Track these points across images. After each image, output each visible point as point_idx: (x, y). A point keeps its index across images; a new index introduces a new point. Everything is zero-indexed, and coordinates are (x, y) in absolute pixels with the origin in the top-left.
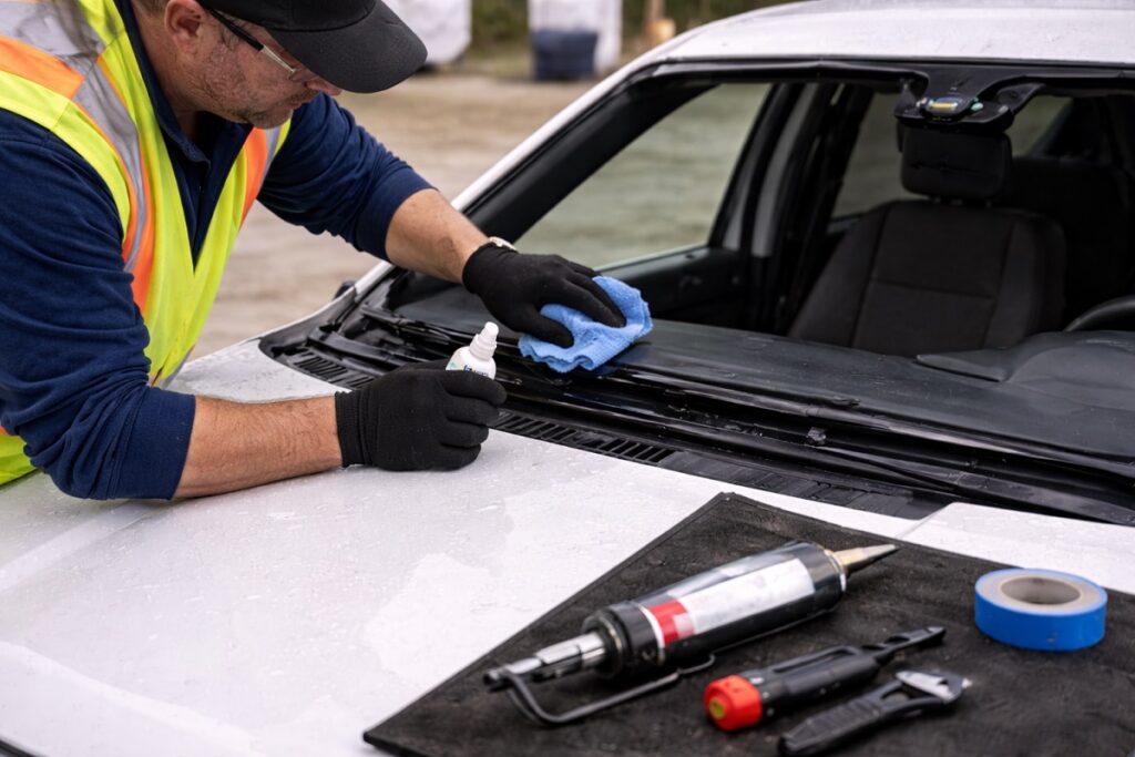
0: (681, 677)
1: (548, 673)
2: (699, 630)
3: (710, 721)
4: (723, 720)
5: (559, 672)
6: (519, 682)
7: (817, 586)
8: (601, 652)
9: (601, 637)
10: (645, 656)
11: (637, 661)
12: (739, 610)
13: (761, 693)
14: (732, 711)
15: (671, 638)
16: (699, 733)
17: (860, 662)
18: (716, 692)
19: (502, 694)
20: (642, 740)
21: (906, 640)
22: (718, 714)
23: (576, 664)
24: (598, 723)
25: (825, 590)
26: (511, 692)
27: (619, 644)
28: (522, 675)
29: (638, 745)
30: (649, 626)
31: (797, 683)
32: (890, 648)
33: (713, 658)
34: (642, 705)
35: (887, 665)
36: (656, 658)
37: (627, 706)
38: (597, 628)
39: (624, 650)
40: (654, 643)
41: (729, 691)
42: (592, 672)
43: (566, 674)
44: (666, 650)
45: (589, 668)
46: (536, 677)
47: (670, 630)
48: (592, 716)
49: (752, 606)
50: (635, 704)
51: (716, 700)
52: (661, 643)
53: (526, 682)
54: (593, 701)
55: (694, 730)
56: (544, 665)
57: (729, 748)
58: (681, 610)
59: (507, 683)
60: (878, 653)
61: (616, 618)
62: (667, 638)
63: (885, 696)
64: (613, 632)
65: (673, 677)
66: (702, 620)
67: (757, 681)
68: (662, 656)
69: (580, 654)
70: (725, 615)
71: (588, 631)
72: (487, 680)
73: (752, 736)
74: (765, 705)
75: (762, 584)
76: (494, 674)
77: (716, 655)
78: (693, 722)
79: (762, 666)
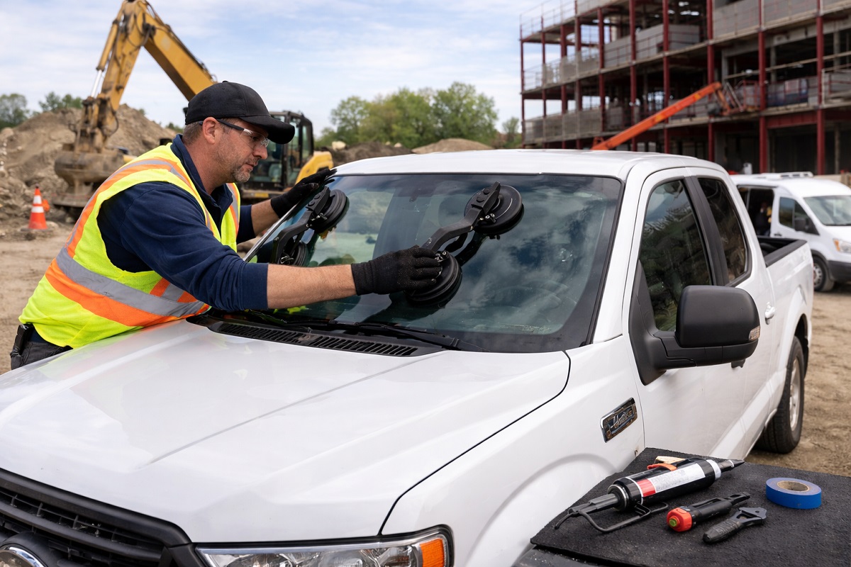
2: (657, 491)
7: (706, 475)
8: (616, 500)
13: (691, 515)
17: (724, 503)
18: (674, 514)
27: (625, 496)
30: (638, 489)
31: (703, 511)
32: (734, 499)
35: (735, 505)
40: (639, 495)
41: (678, 514)
51: (674, 517)
63: (738, 517)
64: (622, 492)
67: (689, 510)
74: (693, 521)
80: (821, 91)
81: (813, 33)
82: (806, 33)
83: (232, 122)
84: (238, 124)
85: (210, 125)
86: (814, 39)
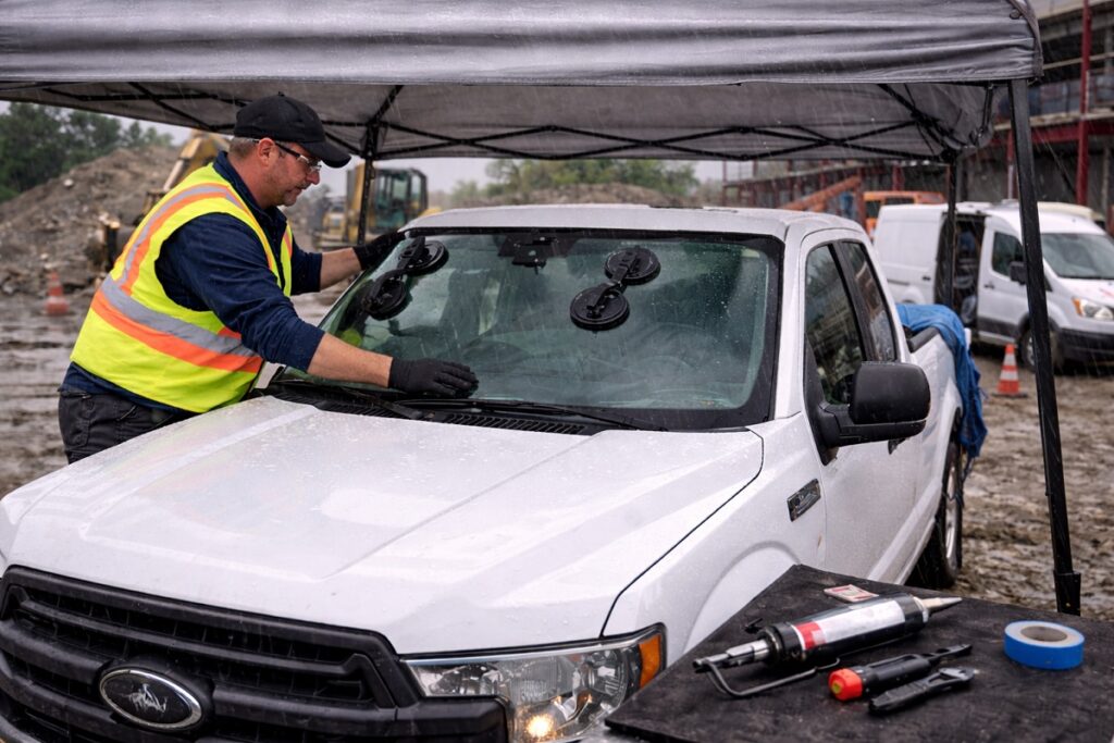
0: (817, 671)
1: (732, 662)
2: (828, 641)
3: (832, 696)
4: (840, 694)
5: (740, 662)
6: (714, 667)
7: (907, 617)
8: (766, 651)
9: (767, 642)
10: (794, 655)
11: (788, 658)
12: (856, 629)
13: (862, 678)
14: (846, 689)
15: (810, 645)
16: (826, 702)
17: (920, 661)
18: (836, 677)
19: (703, 675)
20: (790, 708)
21: (947, 651)
22: (836, 690)
23: (750, 658)
24: (761, 698)
25: (912, 620)
26: (709, 674)
27: (778, 646)
28: (716, 663)
29: (787, 711)
30: (797, 636)
31: (883, 673)
32: (938, 655)
33: (838, 661)
34: (790, 688)
35: (935, 665)
36: (800, 657)
37: (780, 689)
38: (765, 637)
39: (781, 650)
40: (799, 647)
41: (844, 677)
42: (761, 664)
43: (743, 664)
44: (807, 652)
45: (758, 661)
46: (724, 665)
47: (810, 640)
48: (756, 695)
49: (864, 628)
50: (785, 688)
51: (837, 682)
52: (804, 647)
53: (719, 668)
54: (761, 684)
55: (822, 701)
56: (731, 657)
57: (843, 710)
58: (817, 628)
59: (706, 668)
60: (931, 658)
61: (776, 632)
62: (807, 644)
63: (931, 681)
64: (774, 639)
65: (812, 671)
66: (831, 635)
67: (860, 671)
68: (804, 656)
69: (753, 652)
70: (845, 632)
71: (759, 639)
72: (695, 665)
73: (856, 704)
74: (864, 686)
75: (871, 614)
76: (699, 661)
77: (841, 658)
78: (822, 697)
79: (864, 664)
80: (1084, 98)
81: (1078, 29)
82: (1068, 29)
83: (287, 145)
84: (295, 148)
85: (265, 146)
86: (1080, 36)
